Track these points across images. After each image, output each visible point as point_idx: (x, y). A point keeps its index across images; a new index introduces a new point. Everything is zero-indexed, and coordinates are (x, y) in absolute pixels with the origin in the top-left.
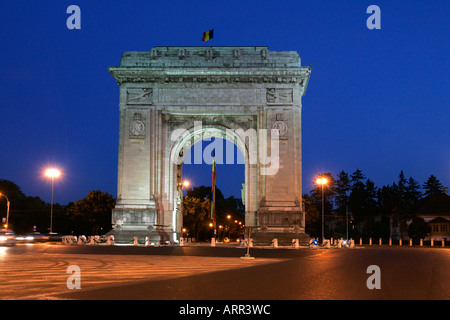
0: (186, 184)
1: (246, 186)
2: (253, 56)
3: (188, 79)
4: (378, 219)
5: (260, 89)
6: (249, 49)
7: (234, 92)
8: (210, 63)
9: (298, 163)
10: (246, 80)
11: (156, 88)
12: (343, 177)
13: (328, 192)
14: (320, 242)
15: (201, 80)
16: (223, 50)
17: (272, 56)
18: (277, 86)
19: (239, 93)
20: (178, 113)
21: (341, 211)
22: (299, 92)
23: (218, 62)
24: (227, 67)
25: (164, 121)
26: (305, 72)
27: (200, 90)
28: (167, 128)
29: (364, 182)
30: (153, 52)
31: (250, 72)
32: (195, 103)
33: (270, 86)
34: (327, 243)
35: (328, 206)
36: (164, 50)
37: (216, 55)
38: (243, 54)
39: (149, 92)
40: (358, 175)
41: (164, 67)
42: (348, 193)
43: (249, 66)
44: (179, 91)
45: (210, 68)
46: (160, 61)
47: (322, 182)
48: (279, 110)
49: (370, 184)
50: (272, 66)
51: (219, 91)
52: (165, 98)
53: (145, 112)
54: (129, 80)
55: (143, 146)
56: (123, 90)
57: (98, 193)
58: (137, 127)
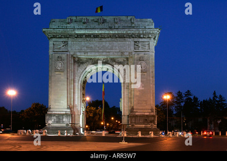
0: (88, 99)
1: (122, 100)
2: (125, 21)
3: (88, 36)
4: (200, 120)
5: (130, 42)
6: (124, 18)
7: (115, 43)
8: (101, 26)
9: (152, 86)
10: (122, 37)
11: (70, 41)
12: (180, 94)
13: (170, 103)
14: (166, 133)
15: (96, 36)
16: (108, 18)
17: (137, 22)
18: (140, 40)
19: (118, 44)
20: (83, 56)
21: (178, 115)
22: (153, 43)
23: (106, 25)
24: (111, 28)
25: (75, 61)
26: (157, 31)
27: (95, 43)
28: (76, 65)
29: (192, 97)
30: (68, 19)
31: (124, 32)
32: (92, 50)
33: (136, 40)
34: (170, 133)
35: (171, 112)
36: (74, 18)
37: (104, 21)
38: (120, 20)
39: (66, 44)
40: (188, 93)
41: (74, 29)
42: (182, 104)
43: (124, 28)
44: (83, 43)
45: (101, 29)
46: (72, 25)
47: (167, 97)
48: (142, 54)
49: (196, 99)
50: (137, 28)
51: (106, 43)
52: (76, 48)
53: (64, 56)
54: (54, 37)
55: (63, 77)
56: (51, 43)
57: (37, 104)
58: (59, 65)
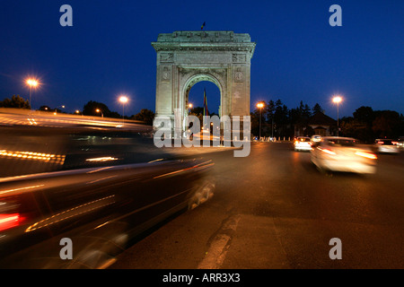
0: (190, 106)
1: (221, 107)
2: (226, 36)
3: (192, 49)
4: (288, 126)
5: (229, 54)
6: (224, 32)
7: (216, 56)
8: (203, 40)
9: (248, 95)
10: (222, 49)
11: (175, 53)
12: (271, 103)
13: (264, 111)
14: (259, 138)
15: (199, 49)
16: (210, 33)
17: (236, 36)
18: (238, 53)
19: (218, 56)
20: (187, 67)
21: (270, 122)
22: (249, 56)
23: (207, 39)
24: (212, 42)
25: (179, 72)
26: (253, 45)
27: (198, 55)
28: (181, 75)
29: (282, 106)
30: (174, 34)
31: (224, 45)
32: (196, 62)
33: (234, 52)
34: (262, 139)
35: (263, 119)
36: (179, 32)
37: (206, 35)
38: (220, 34)
39: (172, 56)
40: (279, 102)
41: (179, 42)
42: (274, 112)
43: (223, 42)
44: (187, 55)
45: (203, 42)
46: (177, 39)
47: (260, 106)
48: (239, 66)
49: (285, 107)
50: (236, 42)
51: (208, 55)
52: (181, 59)
53: (170, 67)
54: (161, 49)
55: (168, 85)
56: (158, 55)
57: (146, 110)
58: (166, 75)
